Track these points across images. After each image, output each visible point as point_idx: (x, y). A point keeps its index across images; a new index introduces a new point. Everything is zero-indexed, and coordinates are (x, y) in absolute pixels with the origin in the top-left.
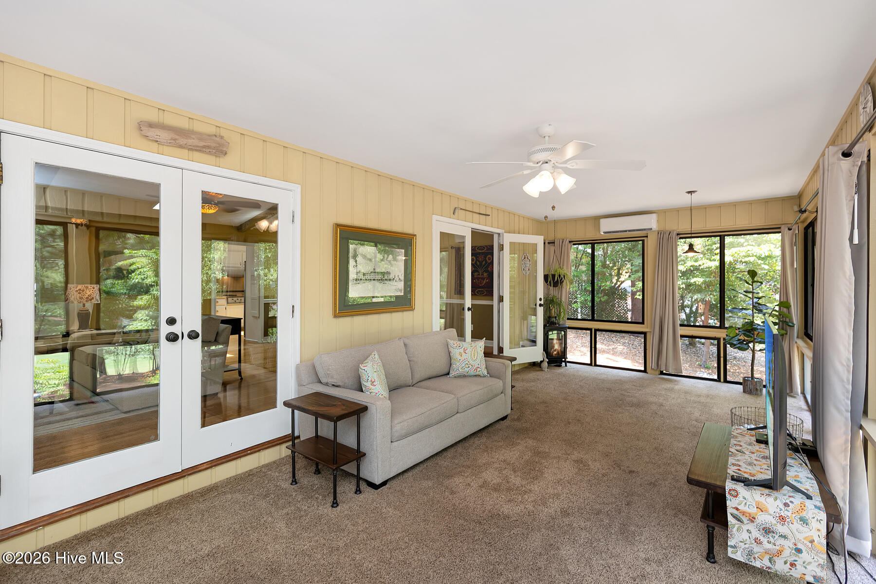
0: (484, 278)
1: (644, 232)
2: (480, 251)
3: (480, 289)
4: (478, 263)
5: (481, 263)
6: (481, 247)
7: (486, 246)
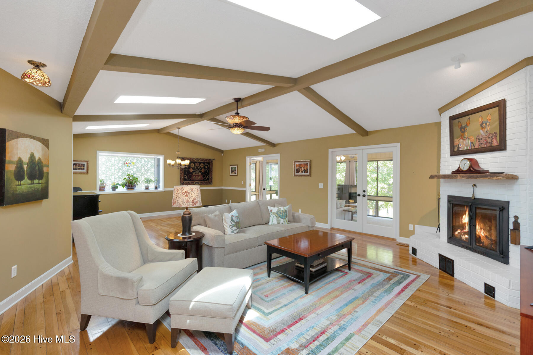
0: (199, 176)
1: (256, 161)
2: (197, 161)
3: (197, 182)
4: (196, 168)
5: (197, 167)
6: (197, 159)
7: (201, 159)
